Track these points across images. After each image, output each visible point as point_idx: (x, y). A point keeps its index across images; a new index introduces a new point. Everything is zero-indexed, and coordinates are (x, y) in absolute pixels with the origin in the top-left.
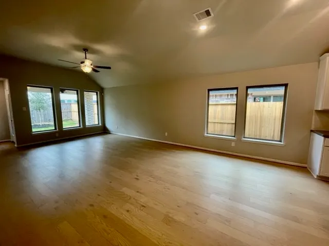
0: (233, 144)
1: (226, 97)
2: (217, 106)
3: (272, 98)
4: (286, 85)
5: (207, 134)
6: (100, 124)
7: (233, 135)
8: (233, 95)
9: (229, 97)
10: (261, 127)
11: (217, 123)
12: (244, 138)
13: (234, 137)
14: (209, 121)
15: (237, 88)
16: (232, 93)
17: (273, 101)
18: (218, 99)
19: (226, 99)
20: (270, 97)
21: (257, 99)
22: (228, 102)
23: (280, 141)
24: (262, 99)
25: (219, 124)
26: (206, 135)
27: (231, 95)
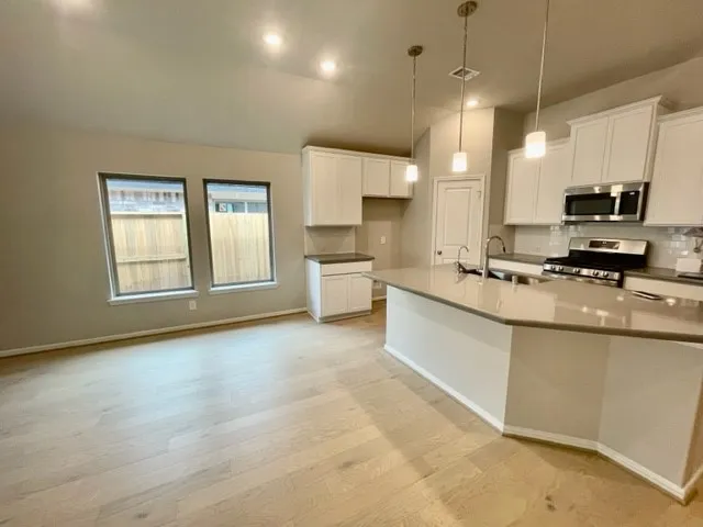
0: (193, 305)
1: (154, 199)
2: (132, 221)
3: (246, 205)
4: (267, 185)
5: (118, 295)
7: (190, 285)
8: (169, 194)
9: (162, 199)
10: (237, 260)
11: (141, 263)
12: (213, 286)
13: (192, 288)
14: (118, 260)
15: (183, 181)
16: (167, 191)
17: (249, 211)
18: (130, 201)
19: (154, 203)
20: (243, 203)
21: (221, 206)
22: (159, 210)
23: (272, 280)
24: (230, 207)
25: (146, 266)
26: (114, 298)
27: (165, 194)
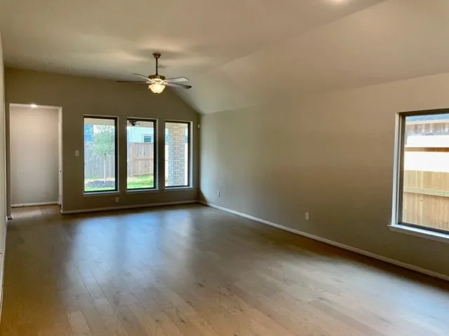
5: (400, 223)
6: (191, 186)
26: (394, 225)
